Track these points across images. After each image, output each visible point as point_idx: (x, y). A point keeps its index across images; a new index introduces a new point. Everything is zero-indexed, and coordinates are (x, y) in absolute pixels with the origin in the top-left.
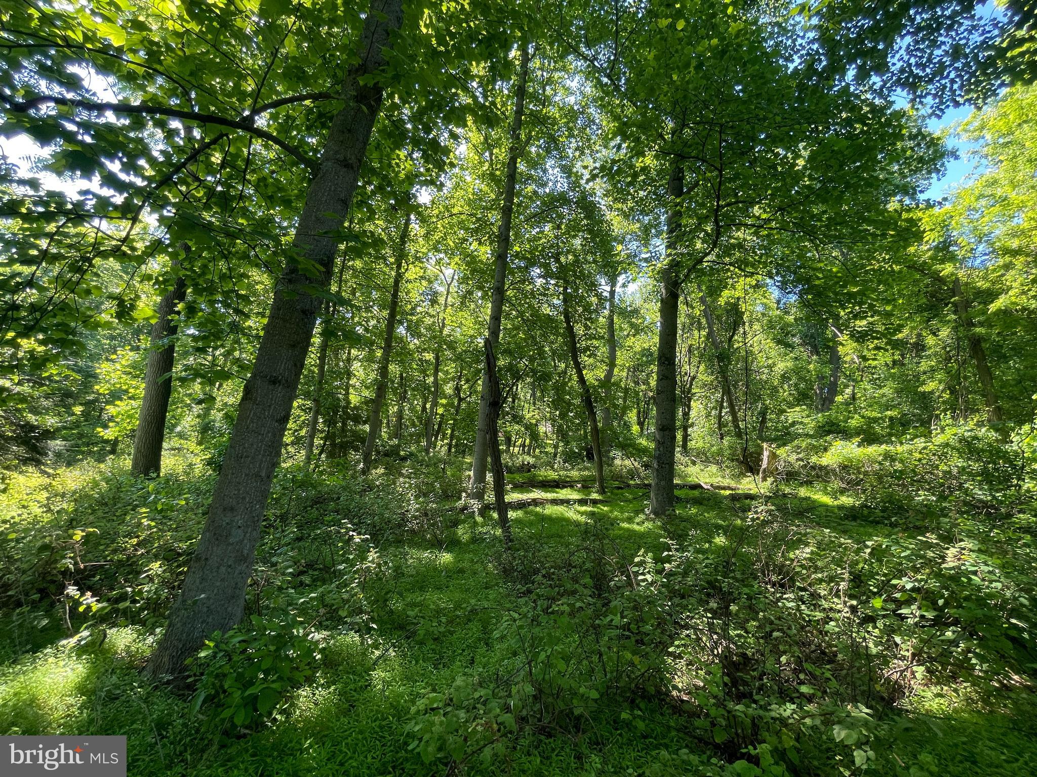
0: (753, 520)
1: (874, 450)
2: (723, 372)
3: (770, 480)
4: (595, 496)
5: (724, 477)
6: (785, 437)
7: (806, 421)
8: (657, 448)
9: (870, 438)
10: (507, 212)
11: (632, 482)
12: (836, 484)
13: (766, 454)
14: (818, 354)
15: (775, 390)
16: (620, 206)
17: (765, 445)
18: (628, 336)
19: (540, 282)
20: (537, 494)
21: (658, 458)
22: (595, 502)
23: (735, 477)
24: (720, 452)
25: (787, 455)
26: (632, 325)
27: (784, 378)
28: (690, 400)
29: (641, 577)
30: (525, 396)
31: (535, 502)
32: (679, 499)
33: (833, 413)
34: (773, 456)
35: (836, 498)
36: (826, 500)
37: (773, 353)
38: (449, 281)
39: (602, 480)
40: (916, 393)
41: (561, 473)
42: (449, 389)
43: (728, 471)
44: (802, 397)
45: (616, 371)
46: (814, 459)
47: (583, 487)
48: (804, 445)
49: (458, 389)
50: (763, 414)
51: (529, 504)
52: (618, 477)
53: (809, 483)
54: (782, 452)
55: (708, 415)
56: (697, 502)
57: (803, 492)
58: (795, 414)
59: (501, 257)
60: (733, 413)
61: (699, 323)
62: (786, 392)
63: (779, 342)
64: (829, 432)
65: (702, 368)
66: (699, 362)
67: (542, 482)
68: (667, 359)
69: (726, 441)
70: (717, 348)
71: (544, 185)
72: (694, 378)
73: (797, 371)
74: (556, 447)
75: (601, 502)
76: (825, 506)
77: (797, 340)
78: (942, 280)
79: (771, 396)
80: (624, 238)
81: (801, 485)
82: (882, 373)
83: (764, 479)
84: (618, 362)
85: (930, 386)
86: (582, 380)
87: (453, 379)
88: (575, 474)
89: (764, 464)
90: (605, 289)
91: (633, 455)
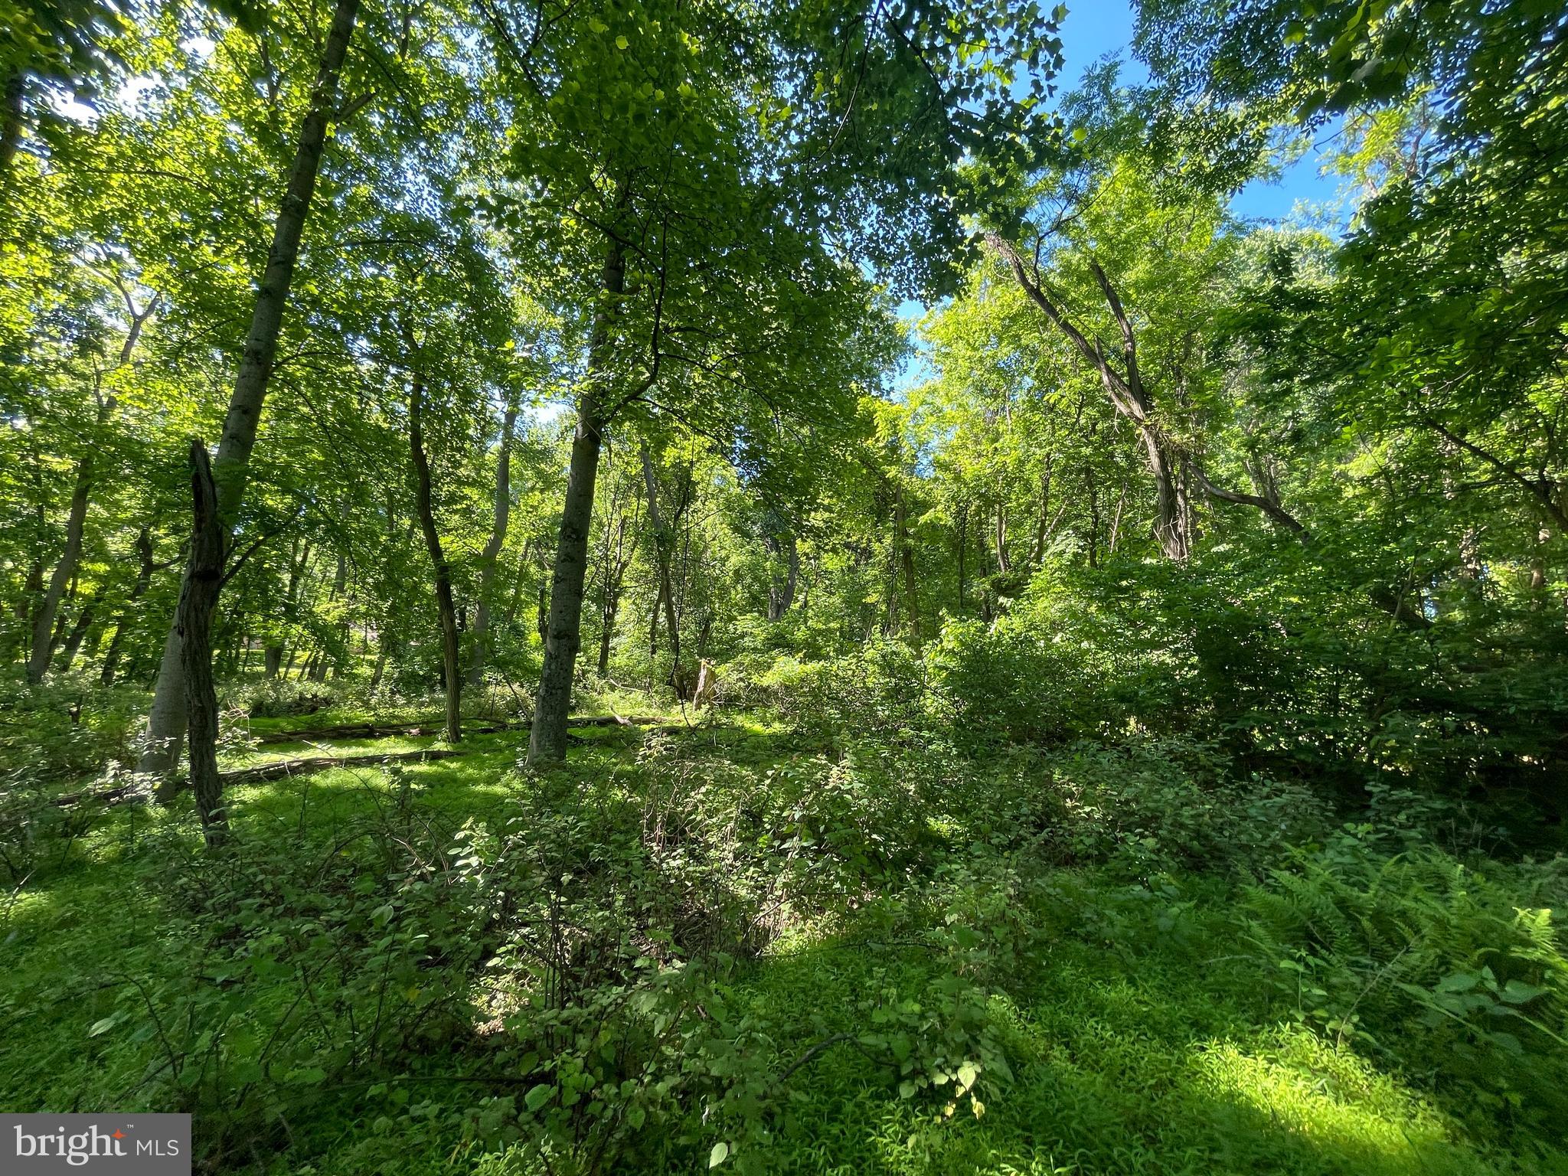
0: (645, 757)
1: (814, 666)
2: (663, 561)
3: (705, 707)
4: (440, 746)
5: (649, 706)
6: (729, 650)
7: (756, 631)
8: (547, 664)
9: (813, 653)
10: (294, 212)
11: (512, 721)
12: (776, 709)
13: (703, 673)
14: (778, 549)
15: (724, 590)
16: (529, 279)
17: (703, 661)
18: (533, 489)
19: (367, 366)
20: (320, 751)
21: (547, 681)
22: (435, 757)
23: (665, 706)
24: (649, 673)
25: (728, 675)
26: (540, 474)
27: (738, 575)
28: (617, 596)
29: (459, 863)
30: (324, 572)
31: (310, 766)
32: (578, 742)
33: (783, 623)
34: (712, 676)
35: (768, 725)
36: (758, 727)
37: (727, 543)
38: (139, 311)
39: (456, 719)
40: (860, 603)
41: (382, 712)
42: (119, 543)
43: (657, 698)
44: (754, 602)
45: (506, 543)
46: (755, 679)
47: (422, 733)
48: (747, 661)
49: (145, 546)
50: (707, 621)
51: (294, 771)
52: (489, 713)
53: (749, 709)
54: (721, 670)
55: (640, 620)
56: (606, 743)
57: (740, 720)
58: (745, 623)
59: (272, 295)
60: (670, 617)
61: (640, 488)
62: (738, 595)
63: (736, 529)
64: (777, 646)
65: (637, 552)
66: (635, 544)
67: (336, 729)
68: (575, 531)
69: (659, 657)
70: (657, 526)
71: (396, 195)
72: (624, 565)
73: (753, 568)
74: (378, 666)
75: (448, 755)
76: (757, 735)
77: (757, 530)
78: (887, 483)
79: (721, 598)
80: (537, 334)
81: (740, 712)
82: (837, 577)
83: (698, 707)
84: (511, 528)
85: (872, 599)
86: (436, 551)
87: (132, 522)
88: (411, 712)
89: (700, 689)
90: (498, 407)
91: (517, 678)
